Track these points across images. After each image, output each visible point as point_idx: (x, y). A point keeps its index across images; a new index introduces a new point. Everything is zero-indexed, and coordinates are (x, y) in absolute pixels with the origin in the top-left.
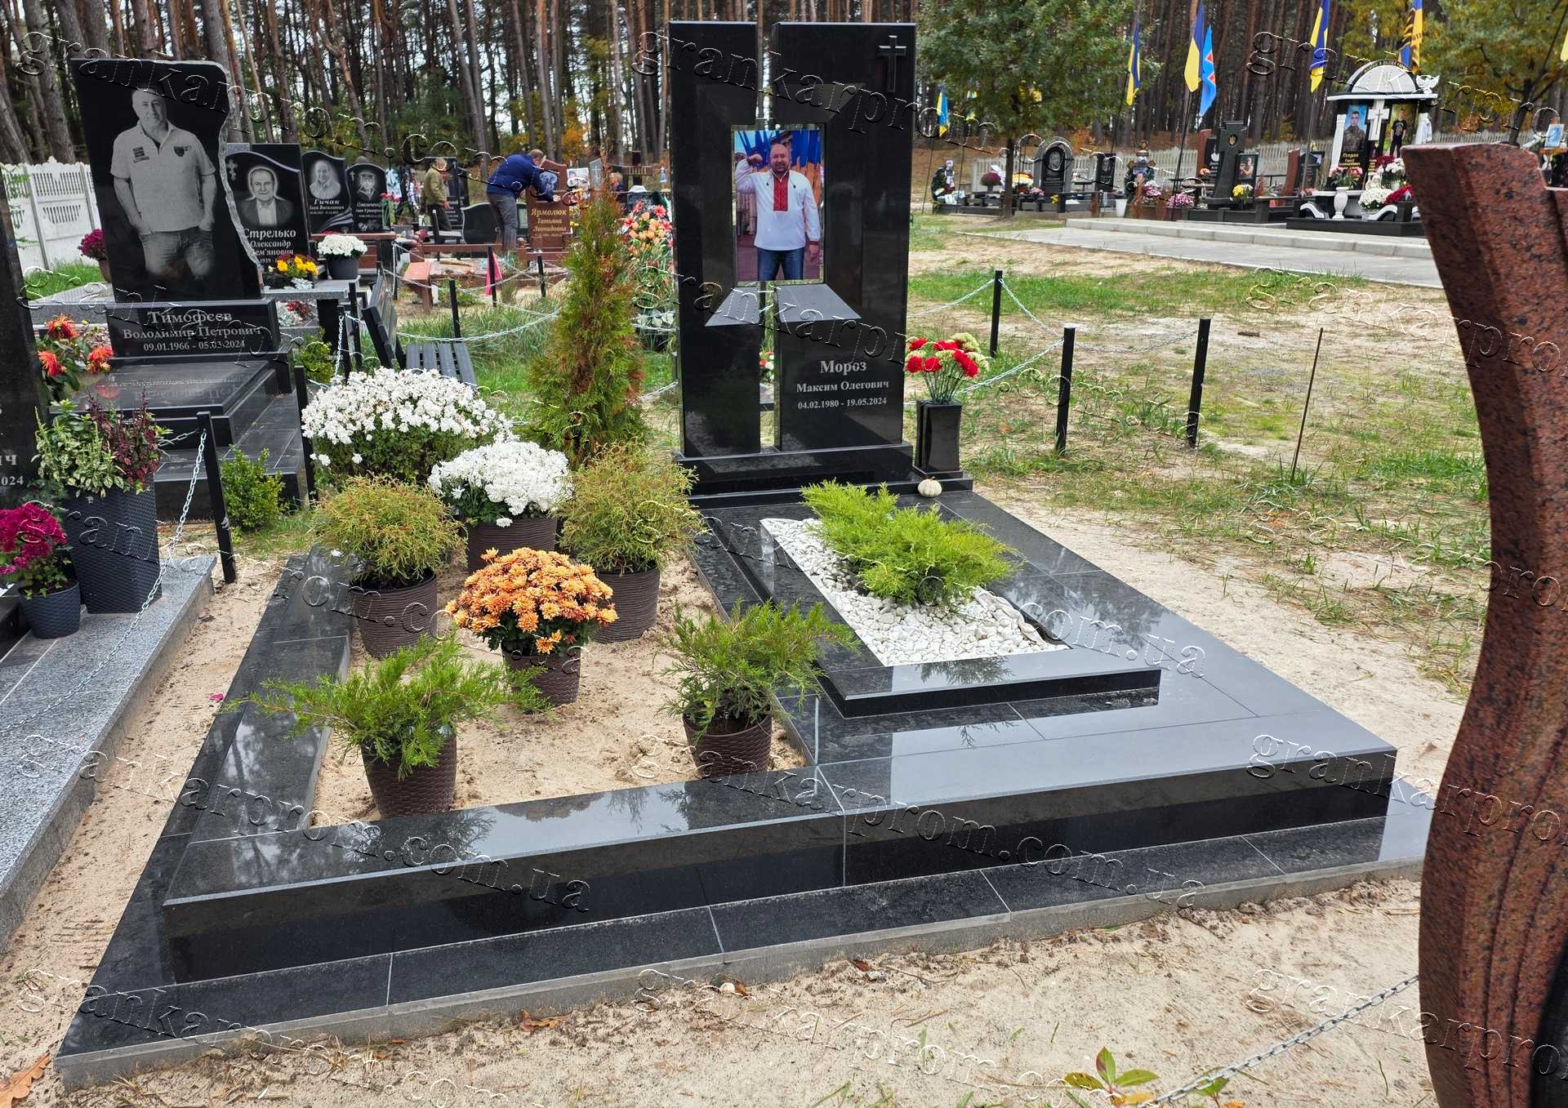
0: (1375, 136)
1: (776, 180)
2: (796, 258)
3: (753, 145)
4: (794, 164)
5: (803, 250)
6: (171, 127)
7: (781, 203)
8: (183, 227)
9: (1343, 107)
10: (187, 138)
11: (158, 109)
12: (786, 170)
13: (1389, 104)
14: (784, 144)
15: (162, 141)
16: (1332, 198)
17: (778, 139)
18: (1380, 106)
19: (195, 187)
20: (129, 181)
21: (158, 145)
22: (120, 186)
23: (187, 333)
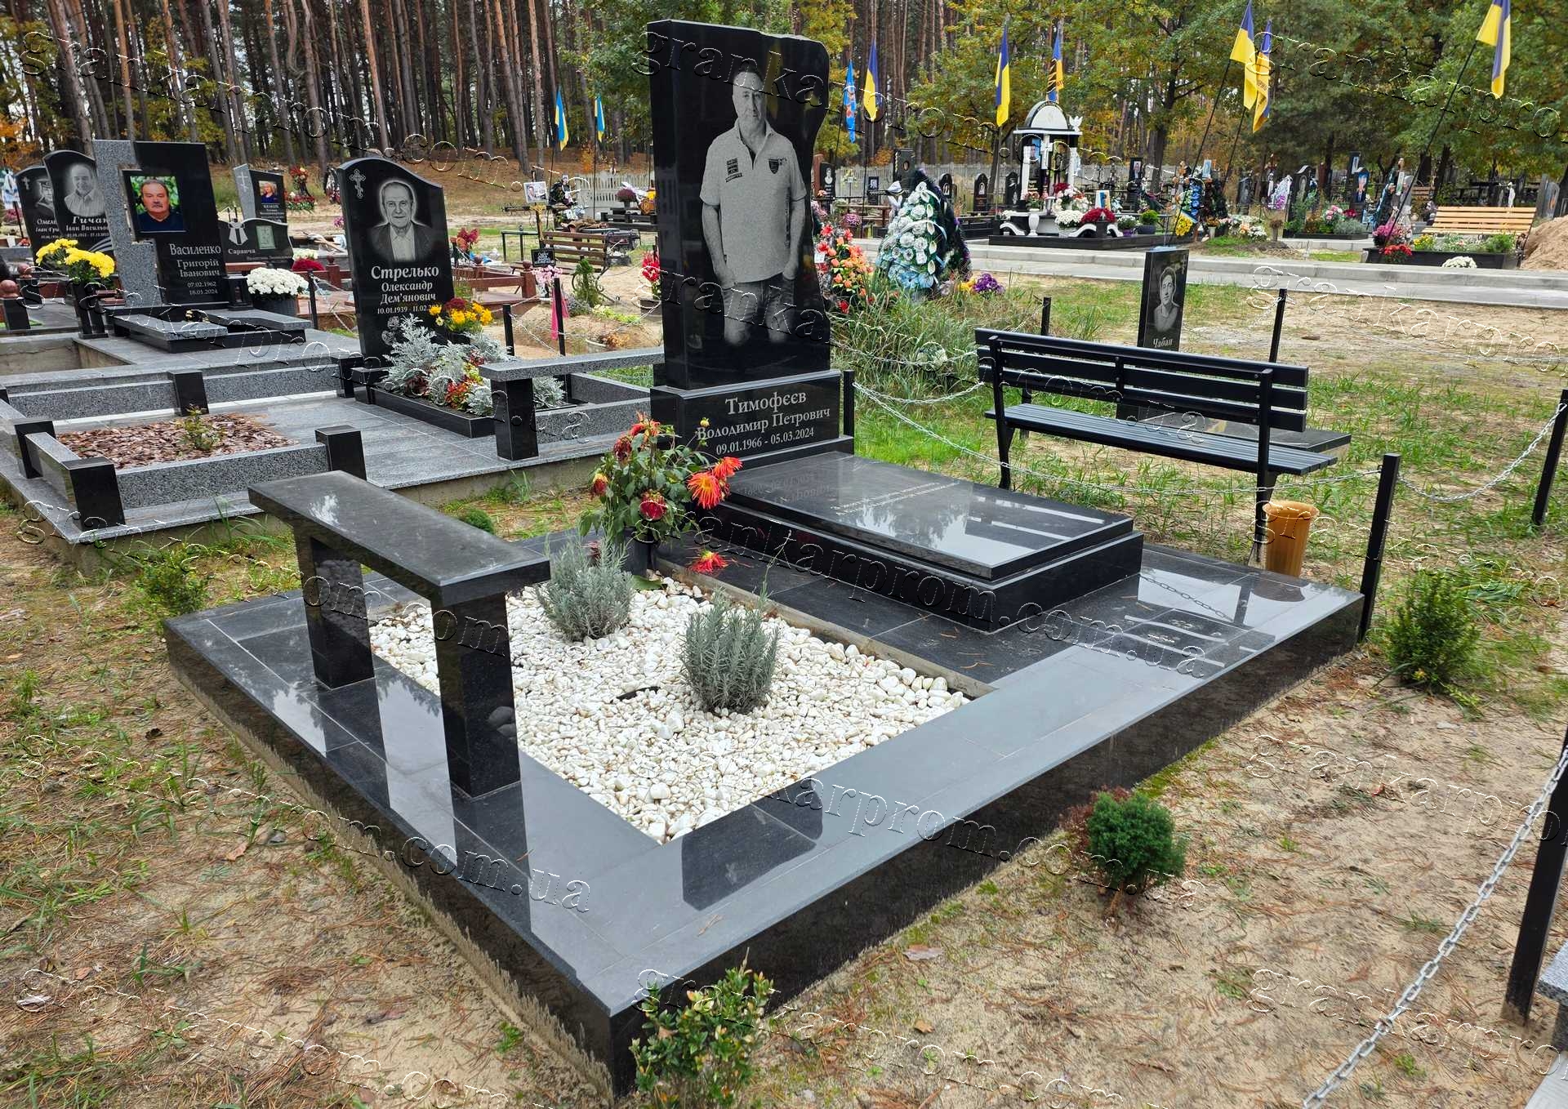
0: (1045, 166)
6: (769, 130)
8: (767, 275)
9: (1028, 140)
10: (783, 147)
11: (759, 102)
13: (1053, 138)
15: (758, 150)
16: (1027, 218)
18: (1047, 139)
19: (784, 216)
20: (718, 209)
21: (753, 155)
22: (708, 215)
23: (762, 425)
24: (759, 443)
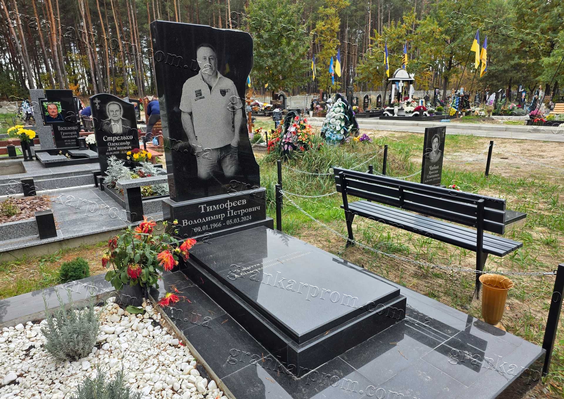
0: (400, 91)
6: (219, 75)
8: (222, 145)
9: (394, 82)
10: (228, 84)
11: (212, 62)
13: (403, 81)
15: (213, 85)
16: (393, 110)
18: (401, 82)
19: (231, 117)
20: (191, 114)
21: (210, 88)
22: (185, 118)
23: (222, 216)
24: (220, 225)
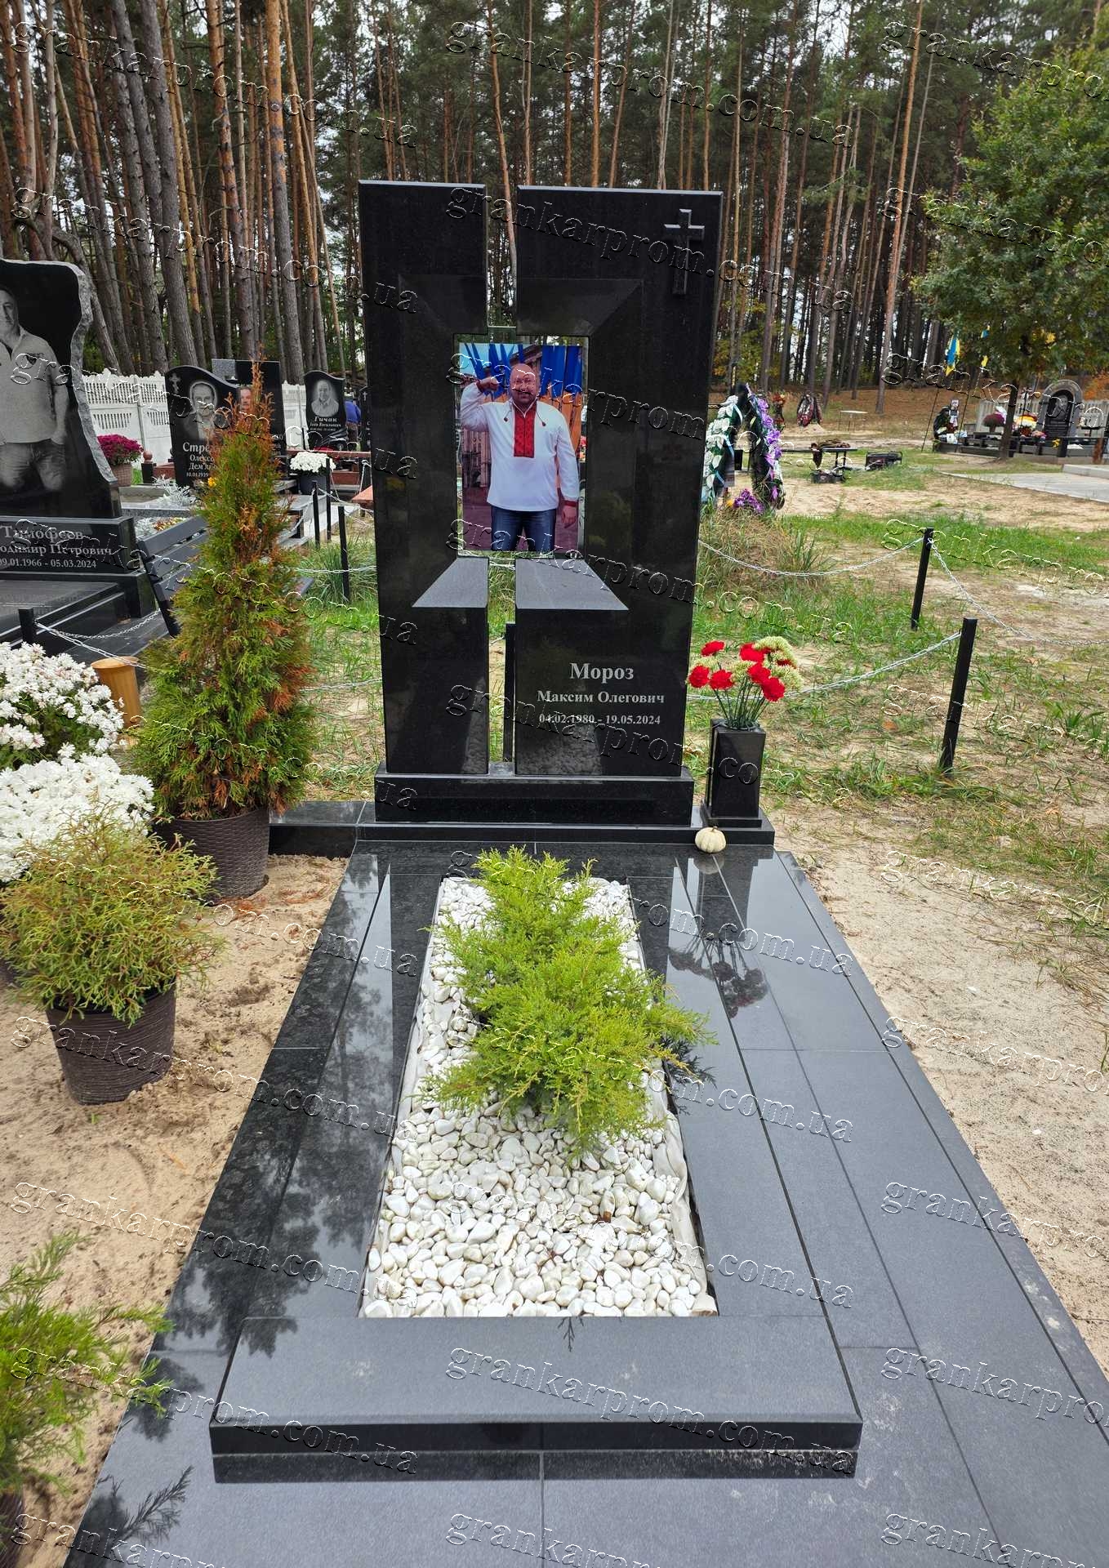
1: (518, 414)
2: (545, 522)
3: (486, 363)
4: (544, 392)
5: (554, 512)
6: (22, 332)
7: (524, 446)
8: (35, 439)
10: (39, 344)
11: (10, 312)
12: (533, 401)
14: (530, 364)
15: (14, 347)
17: (520, 358)
19: (48, 397)
21: (10, 350)
23: (42, 550)
24: (37, 563)
